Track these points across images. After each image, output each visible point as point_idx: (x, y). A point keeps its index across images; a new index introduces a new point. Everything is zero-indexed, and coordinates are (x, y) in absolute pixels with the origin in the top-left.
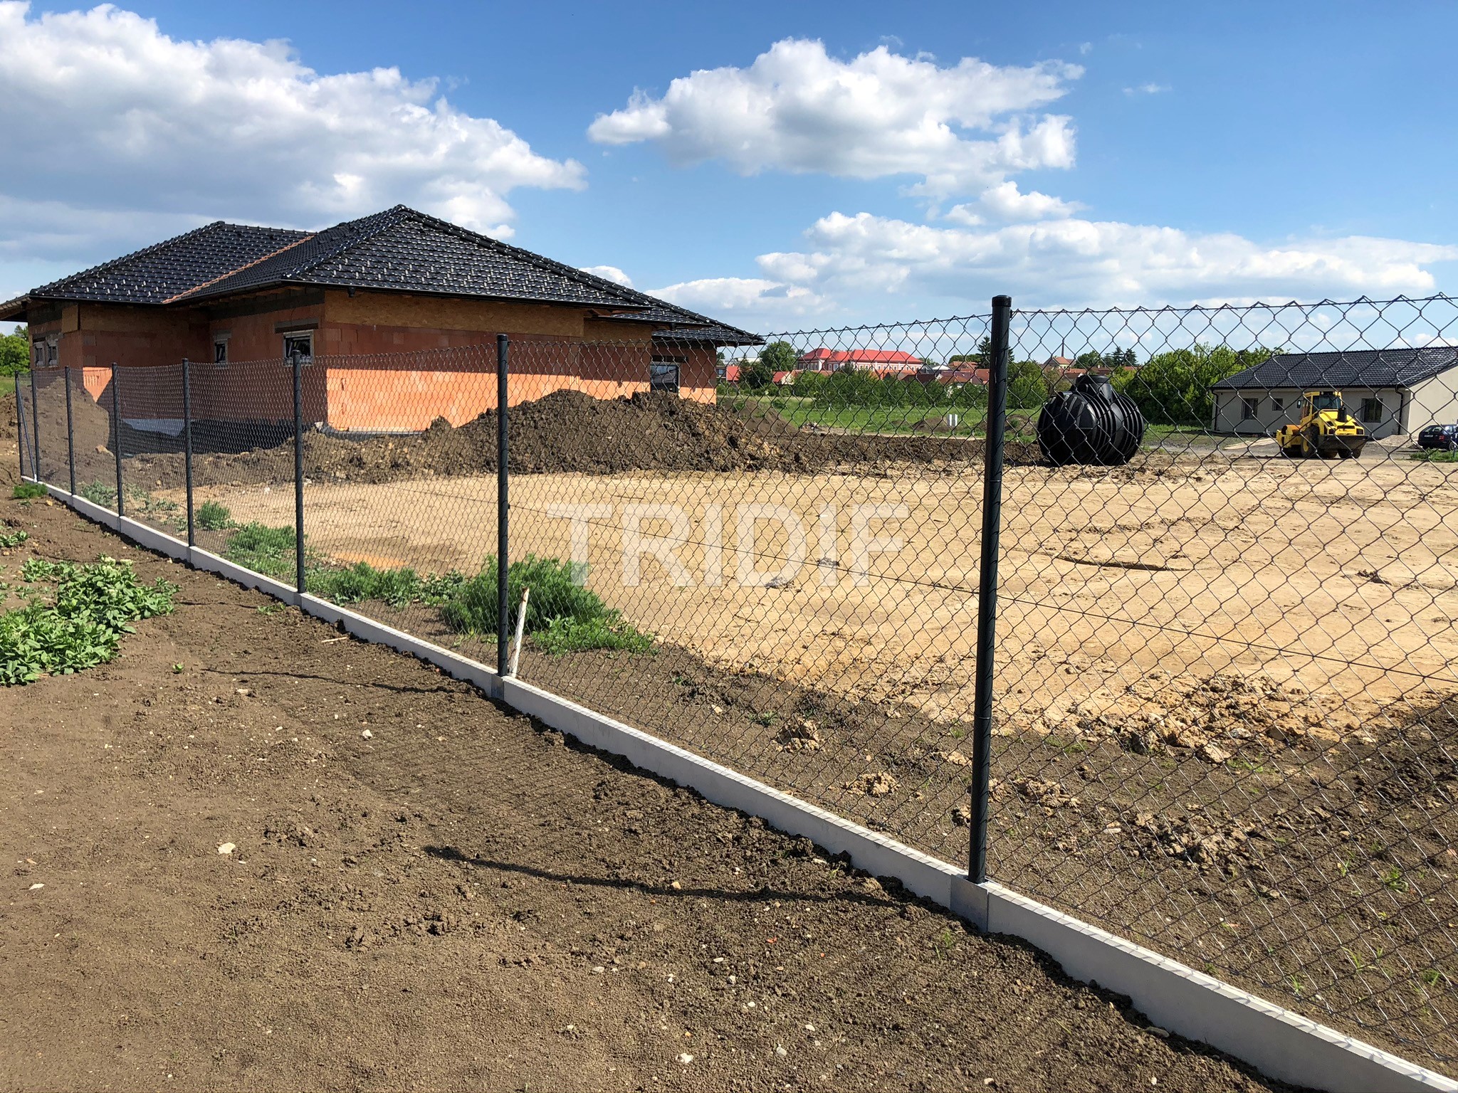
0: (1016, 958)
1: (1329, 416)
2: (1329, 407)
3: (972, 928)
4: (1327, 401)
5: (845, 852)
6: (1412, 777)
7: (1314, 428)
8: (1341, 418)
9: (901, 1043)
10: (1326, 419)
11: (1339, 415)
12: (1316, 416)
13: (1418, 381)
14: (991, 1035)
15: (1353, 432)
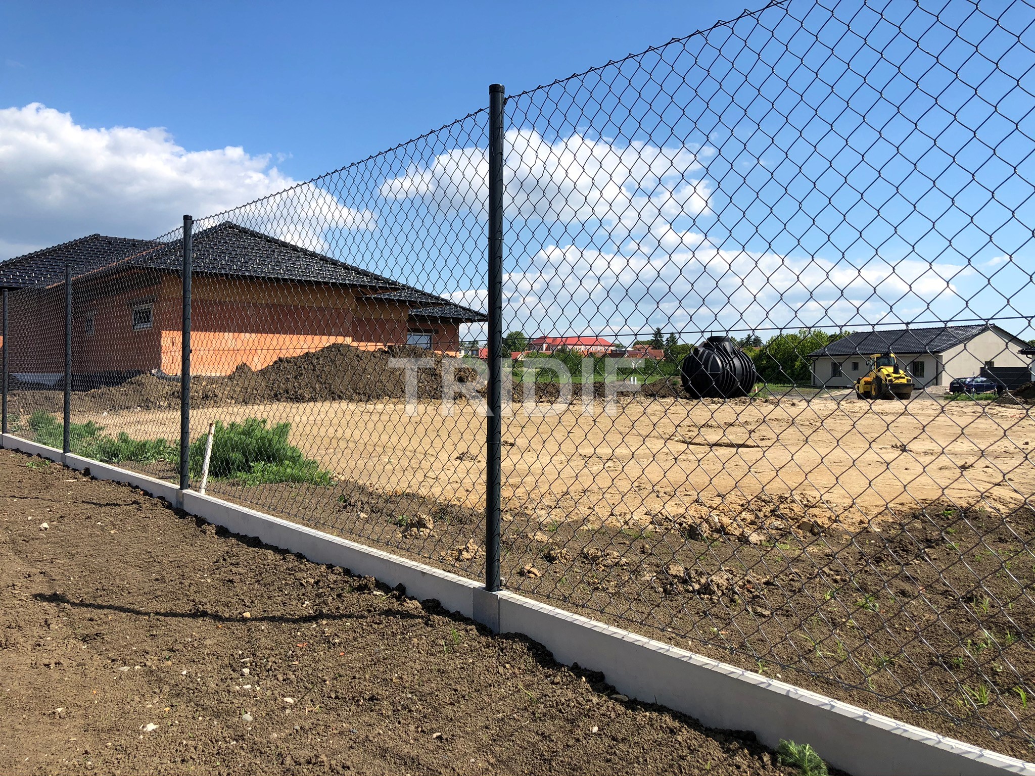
0: (512, 648)
1: (888, 370)
2: (888, 364)
3: (484, 630)
4: (885, 359)
5: (400, 584)
6: (903, 550)
7: (878, 379)
8: (896, 371)
9: (372, 711)
10: (886, 373)
11: (894, 370)
12: (879, 370)
13: (947, 349)
14: (459, 702)
15: (904, 381)
